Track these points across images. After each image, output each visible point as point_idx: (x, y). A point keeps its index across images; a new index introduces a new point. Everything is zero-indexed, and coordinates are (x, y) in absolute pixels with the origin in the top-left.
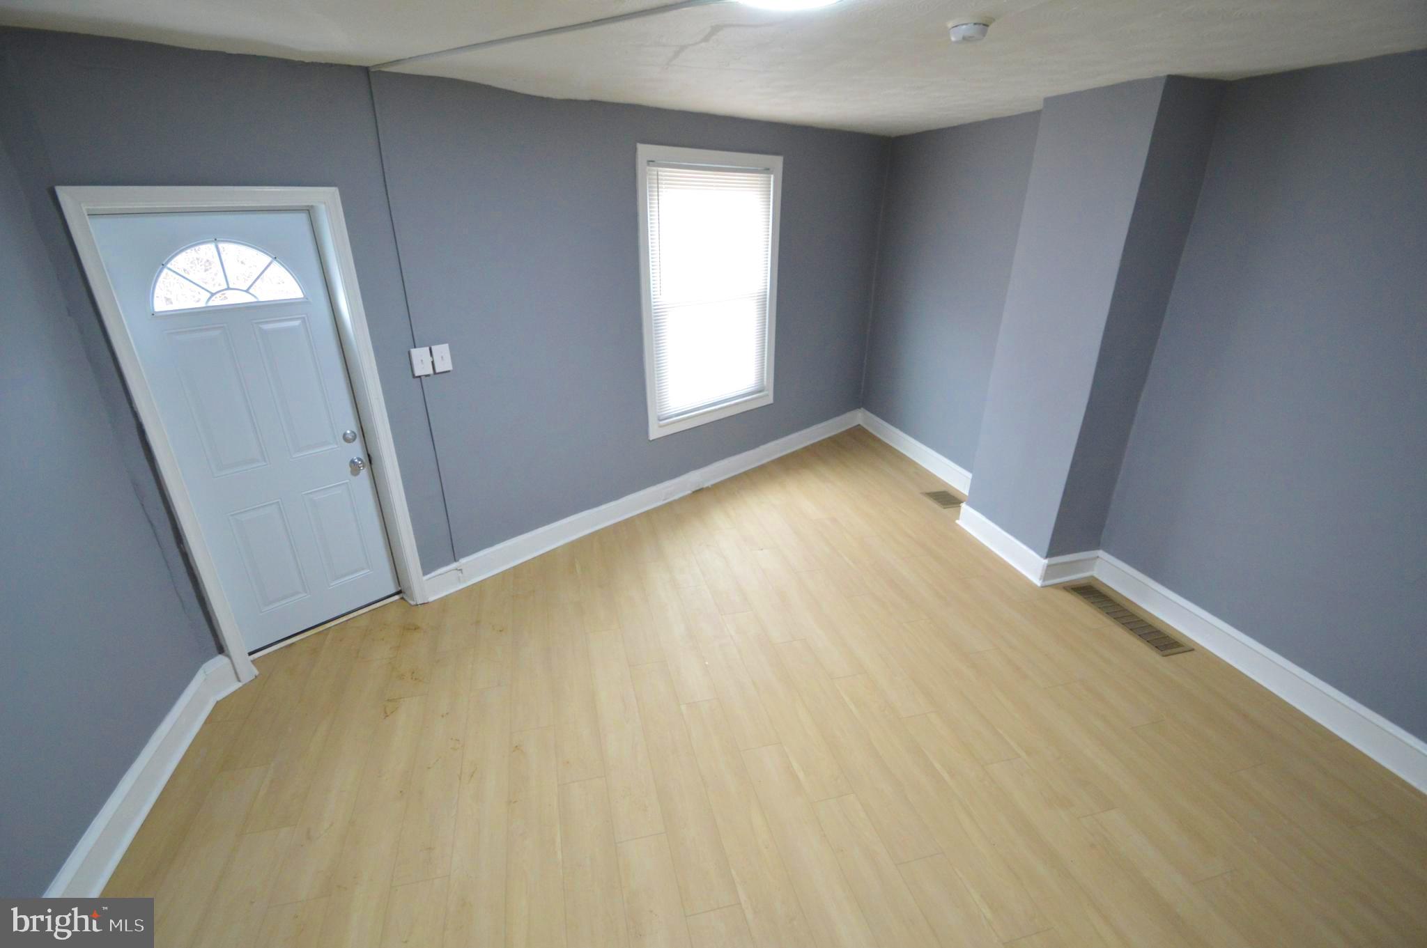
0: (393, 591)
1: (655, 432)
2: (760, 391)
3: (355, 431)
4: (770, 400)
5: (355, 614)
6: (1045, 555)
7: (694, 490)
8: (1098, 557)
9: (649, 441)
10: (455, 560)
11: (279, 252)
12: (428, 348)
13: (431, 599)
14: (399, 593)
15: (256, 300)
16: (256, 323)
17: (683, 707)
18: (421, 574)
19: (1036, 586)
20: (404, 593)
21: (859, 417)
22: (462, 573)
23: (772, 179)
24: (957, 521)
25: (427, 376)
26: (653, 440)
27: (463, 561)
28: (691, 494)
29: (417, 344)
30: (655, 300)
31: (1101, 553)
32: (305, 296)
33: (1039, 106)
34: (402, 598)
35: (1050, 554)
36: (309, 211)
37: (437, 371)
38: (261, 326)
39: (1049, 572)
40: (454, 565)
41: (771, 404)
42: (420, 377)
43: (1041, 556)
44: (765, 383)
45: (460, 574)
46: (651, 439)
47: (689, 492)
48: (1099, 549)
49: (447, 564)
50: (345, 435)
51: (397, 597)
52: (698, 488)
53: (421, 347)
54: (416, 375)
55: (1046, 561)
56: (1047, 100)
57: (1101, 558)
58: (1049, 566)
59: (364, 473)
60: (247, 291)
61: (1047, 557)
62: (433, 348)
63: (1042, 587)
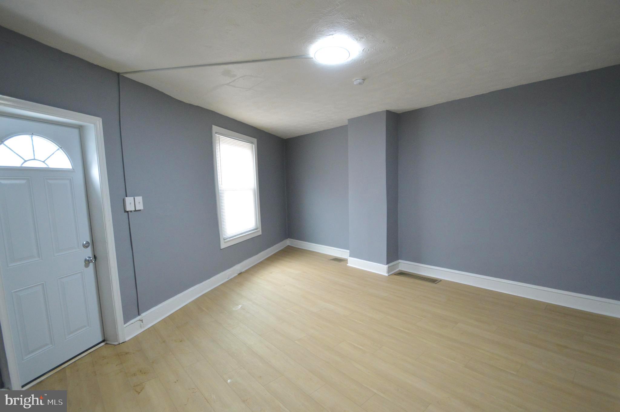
0: (101, 340)
1: (223, 246)
2: (256, 229)
3: (89, 241)
4: (260, 233)
5: (80, 357)
6: (386, 264)
7: (239, 273)
8: (399, 262)
9: (221, 249)
10: (139, 315)
11: (63, 144)
12: (133, 198)
13: (127, 339)
14: (103, 341)
15: (47, 167)
16: (46, 179)
17: (296, 342)
18: (124, 324)
19: (386, 276)
20: (107, 340)
21: (288, 242)
22: (142, 322)
23: (254, 146)
24: (347, 265)
25: (131, 211)
26: (223, 249)
27: (143, 315)
28: (237, 275)
29: (128, 195)
30: (220, 187)
31: (400, 261)
32: (73, 168)
33: (346, 123)
34: (106, 344)
35: (388, 263)
36: (80, 129)
37: (137, 209)
38: (48, 181)
39: (389, 270)
40: (139, 318)
41: (260, 235)
42: (128, 212)
43: (385, 265)
44: (258, 226)
45: (141, 323)
46: (222, 249)
47: (237, 274)
48: (399, 260)
49: (135, 317)
50: (83, 244)
51: (103, 344)
52: (240, 272)
53: (130, 196)
54: (127, 210)
55: (387, 266)
56: (349, 120)
57: (400, 263)
58: (389, 267)
59: (91, 265)
60: (44, 162)
61: (387, 264)
62: (136, 198)
63: (389, 276)
